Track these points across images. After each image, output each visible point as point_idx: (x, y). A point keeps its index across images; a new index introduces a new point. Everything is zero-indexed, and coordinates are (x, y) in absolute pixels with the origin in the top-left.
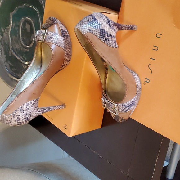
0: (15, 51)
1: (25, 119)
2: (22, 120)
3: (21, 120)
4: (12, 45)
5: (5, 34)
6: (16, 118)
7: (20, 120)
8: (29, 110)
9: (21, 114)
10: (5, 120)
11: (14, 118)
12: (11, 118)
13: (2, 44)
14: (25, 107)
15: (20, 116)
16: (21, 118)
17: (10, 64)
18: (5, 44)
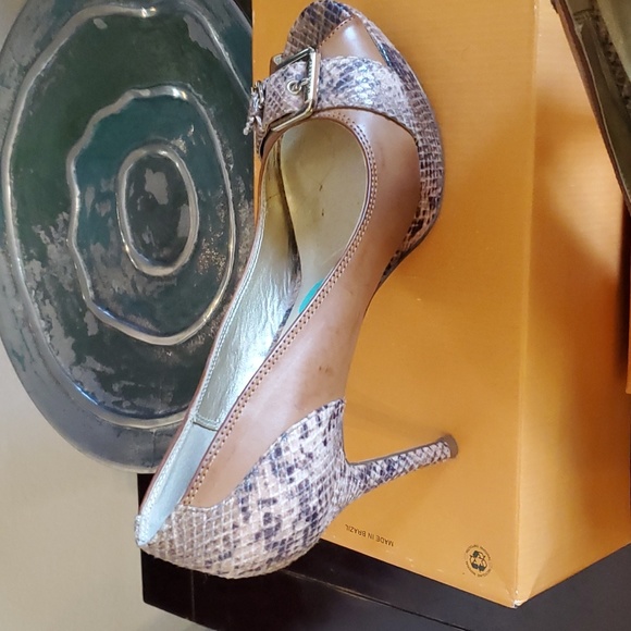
0: (113, 305)
1: (304, 517)
2: (289, 526)
3: (286, 531)
4: (94, 287)
5: (53, 251)
6: (256, 521)
7: (278, 526)
8: (317, 465)
9: (283, 489)
10: (200, 540)
11: (246, 519)
12: (231, 521)
13: (46, 296)
14: (294, 449)
15: (275, 501)
16: (283, 512)
17: (99, 367)
18: (61, 292)
